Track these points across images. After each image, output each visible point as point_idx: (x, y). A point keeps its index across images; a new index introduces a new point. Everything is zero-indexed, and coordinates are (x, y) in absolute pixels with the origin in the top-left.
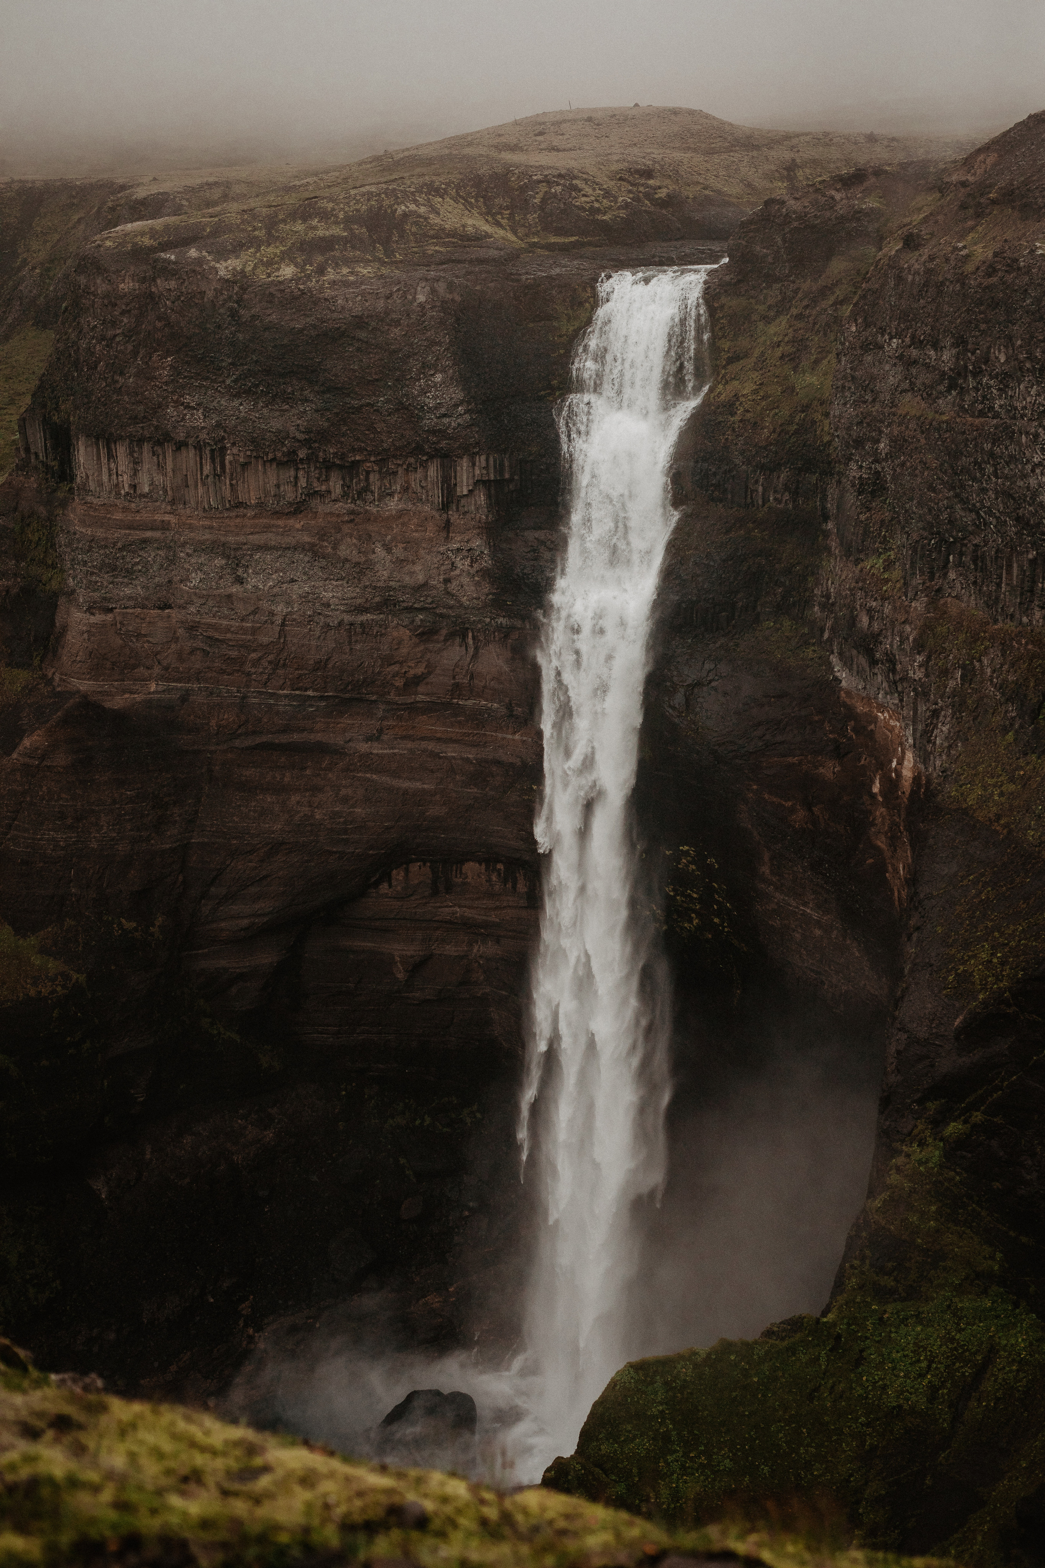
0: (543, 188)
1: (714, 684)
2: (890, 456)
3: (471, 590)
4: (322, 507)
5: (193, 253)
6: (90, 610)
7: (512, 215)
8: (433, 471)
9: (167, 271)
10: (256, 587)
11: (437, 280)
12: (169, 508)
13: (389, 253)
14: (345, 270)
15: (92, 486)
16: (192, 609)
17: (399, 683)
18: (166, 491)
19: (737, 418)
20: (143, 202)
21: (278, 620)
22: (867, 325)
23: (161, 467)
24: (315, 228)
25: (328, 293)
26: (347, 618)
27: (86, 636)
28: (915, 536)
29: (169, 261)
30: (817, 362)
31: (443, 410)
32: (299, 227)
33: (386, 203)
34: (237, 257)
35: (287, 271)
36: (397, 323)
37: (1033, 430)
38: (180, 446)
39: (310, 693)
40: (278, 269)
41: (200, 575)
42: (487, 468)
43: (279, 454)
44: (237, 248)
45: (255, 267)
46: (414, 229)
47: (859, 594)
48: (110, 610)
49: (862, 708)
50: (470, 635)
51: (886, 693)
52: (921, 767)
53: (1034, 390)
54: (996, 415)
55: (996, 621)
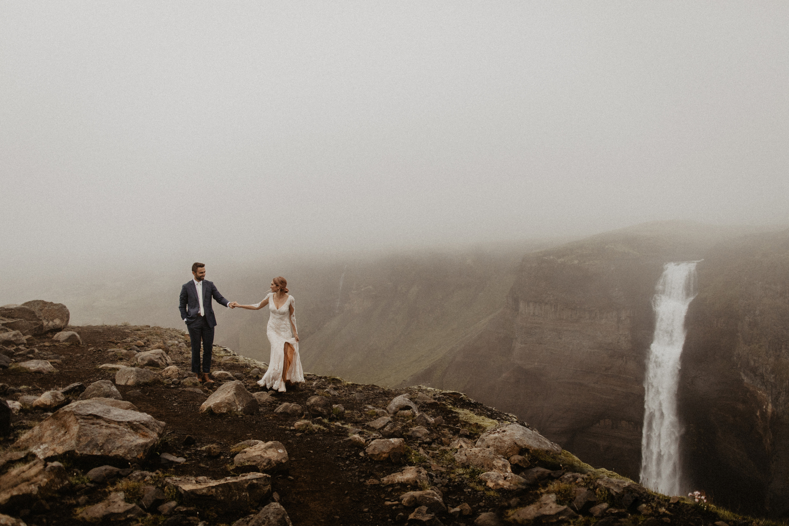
0: (647, 241)
1: (701, 377)
2: (760, 315)
3: (625, 345)
4: (583, 321)
5: (552, 257)
6: (521, 343)
9: (545, 261)
10: (565, 340)
12: (543, 319)
15: (523, 312)
16: (547, 345)
17: (604, 369)
18: (542, 314)
19: (707, 303)
21: (570, 349)
23: (541, 309)
25: (587, 267)
26: (589, 350)
27: (519, 350)
29: (545, 259)
33: (603, 245)
34: (563, 258)
35: (576, 262)
36: (606, 275)
38: (546, 304)
40: (573, 261)
41: (550, 336)
45: (568, 261)
46: (610, 251)
47: (750, 355)
48: (526, 344)
49: (751, 389)
50: (624, 357)
51: (761, 385)
52: (775, 409)
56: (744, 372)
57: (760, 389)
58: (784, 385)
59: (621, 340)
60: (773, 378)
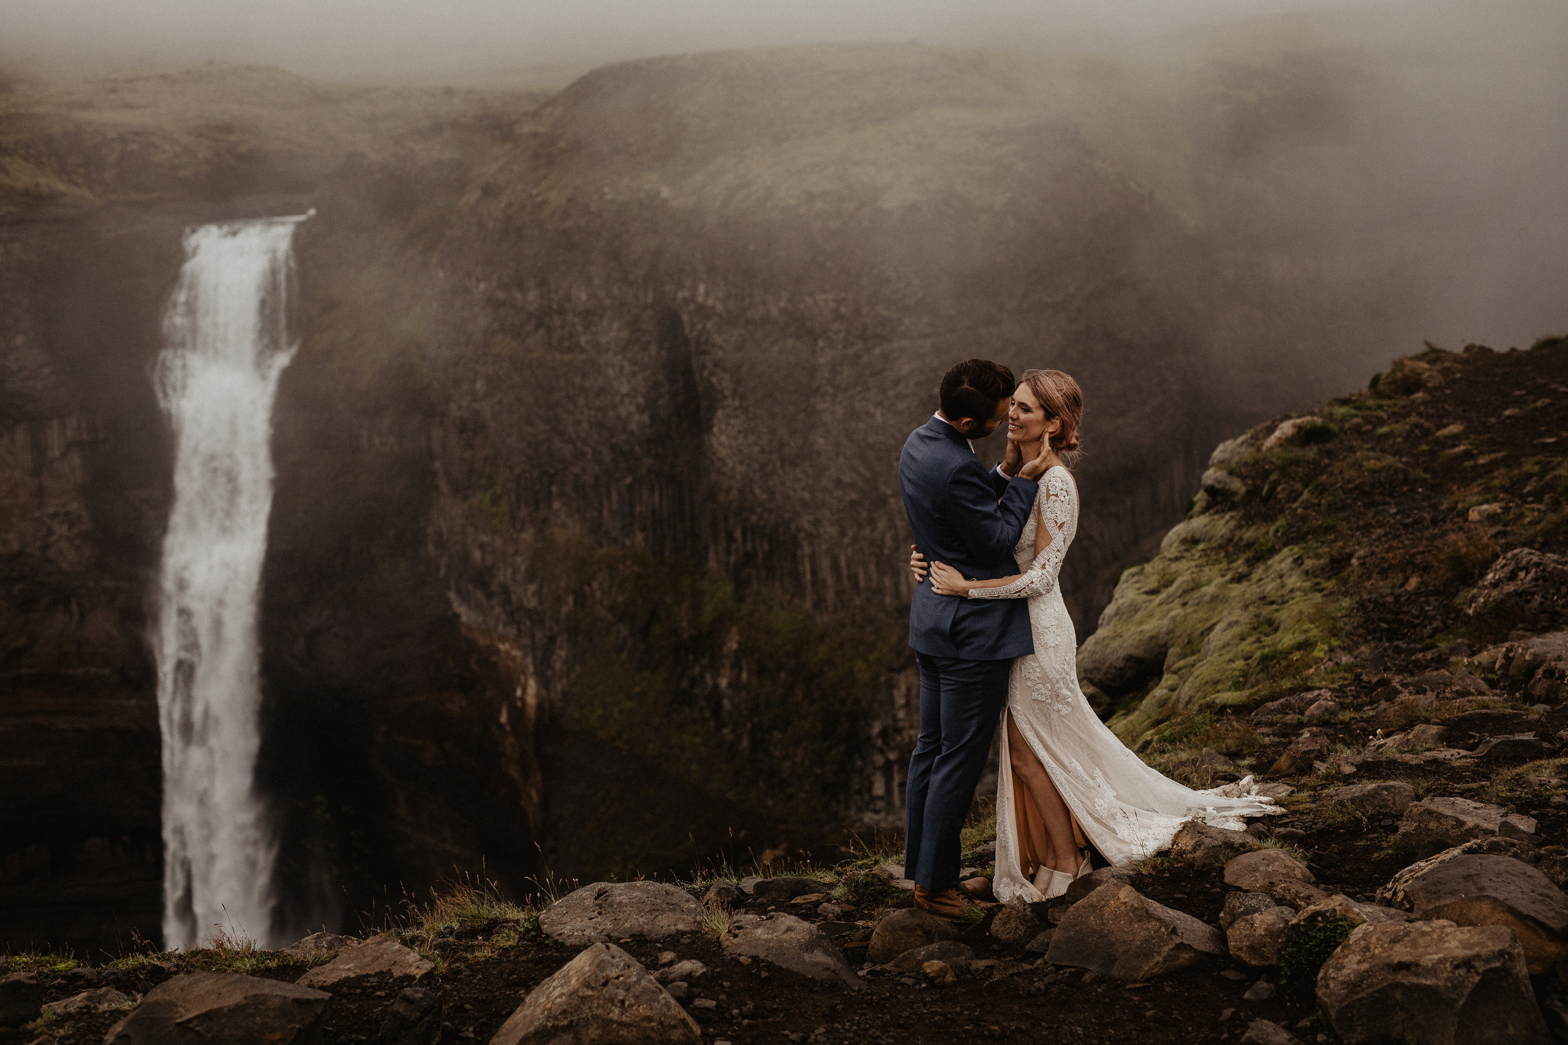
0: (118, 147)
1: (333, 630)
2: (488, 395)
3: (71, 554)
7: (87, 175)
8: (21, 436)
19: (336, 365)
22: (454, 270)
28: (517, 470)
30: (410, 307)
31: (27, 373)
37: (618, 363)
42: (79, 428)
47: (470, 530)
49: (482, 641)
51: (505, 625)
52: (544, 693)
53: (615, 325)
54: (583, 351)
55: (601, 546)
56: (459, 591)
58: (565, 609)
59: (54, 538)
60: (534, 594)
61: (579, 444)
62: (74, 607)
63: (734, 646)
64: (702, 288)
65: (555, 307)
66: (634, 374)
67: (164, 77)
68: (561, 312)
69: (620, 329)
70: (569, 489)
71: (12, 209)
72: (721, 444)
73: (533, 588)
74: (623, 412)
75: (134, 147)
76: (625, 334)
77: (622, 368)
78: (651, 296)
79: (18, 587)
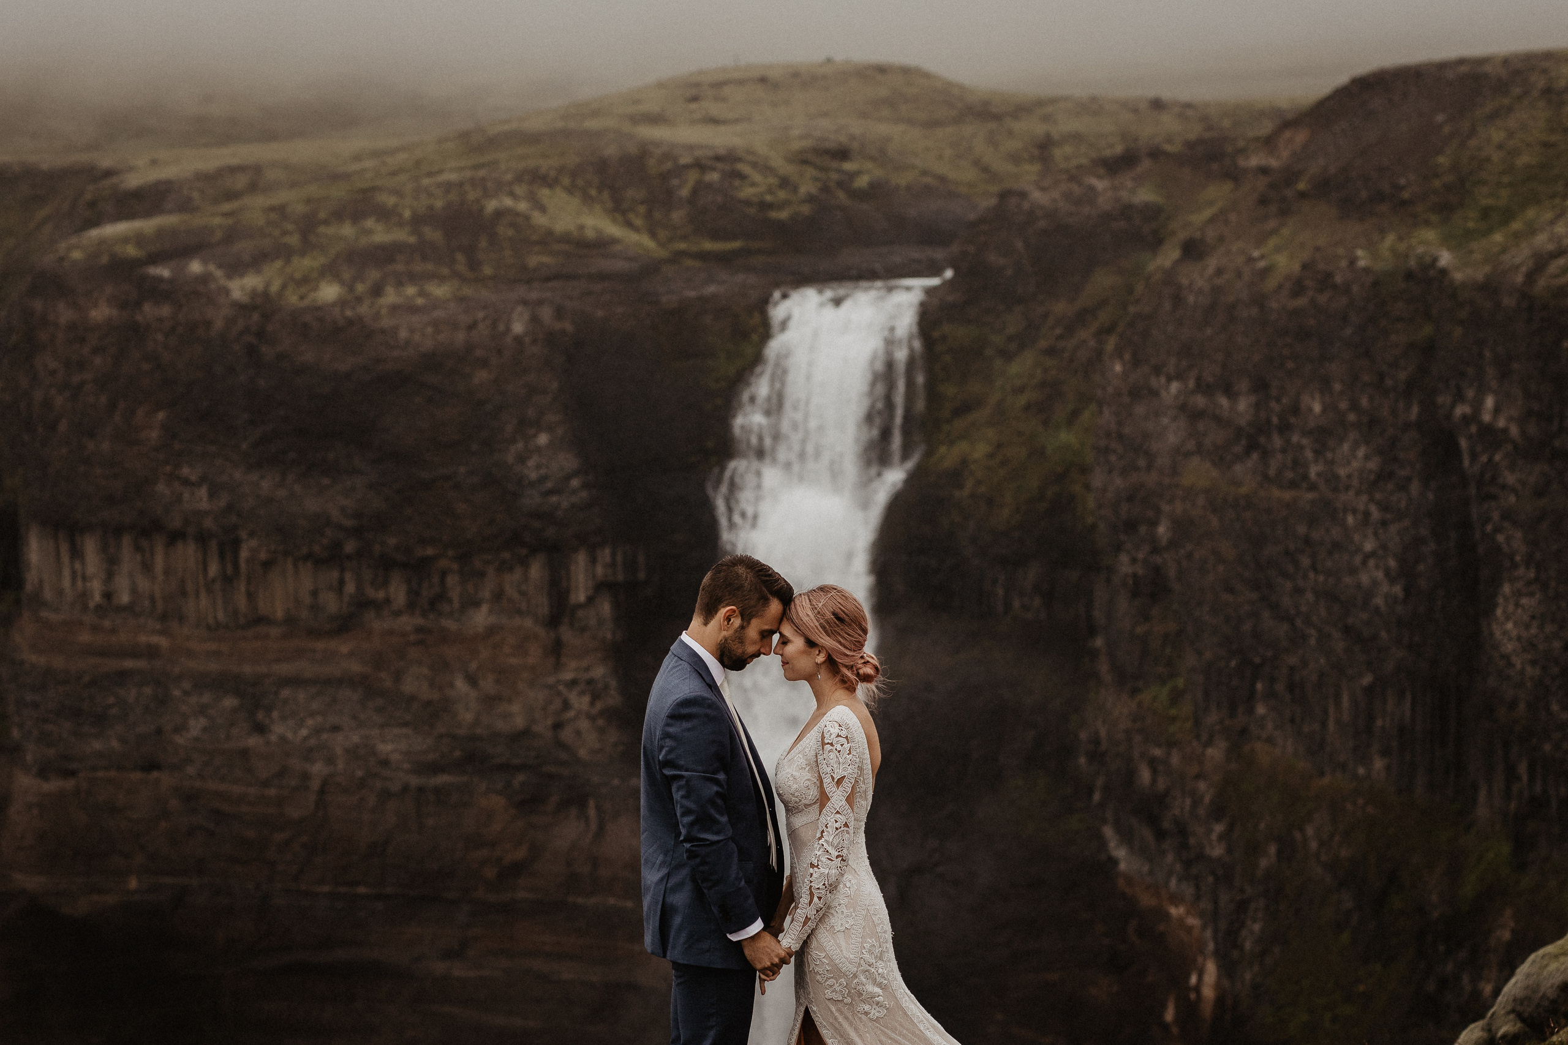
0: (692, 177)
1: (938, 870)
2: (1173, 544)
3: (591, 739)
4: (378, 624)
5: (195, 267)
6: (43, 772)
7: (649, 215)
8: (536, 570)
9: (156, 291)
10: (283, 739)
11: (540, 302)
12: (158, 627)
13: (474, 264)
14: (411, 290)
15: (48, 594)
16: (191, 770)
17: (490, 873)
18: (153, 599)
19: (966, 492)
20: (138, 195)
21: (315, 785)
22: (1136, 362)
23: (147, 568)
24: (370, 232)
25: (386, 322)
26: (414, 781)
27: (35, 811)
28: (1208, 655)
29: (160, 279)
30: (1075, 414)
31: (549, 485)
32: (347, 230)
33: (472, 195)
34: (258, 272)
35: (329, 292)
36: (484, 363)
37: (1361, 507)
38: (175, 537)
39: (362, 890)
40: (316, 289)
41: (203, 722)
42: (613, 564)
43: (317, 548)
44: (257, 261)
45: (284, 287)
46: (510, 232)
47: (1138, 738)
48: (72, 773)
49: (1147, 900)
50: (592, 803)
51: (1180, 880)
52: (1226, 983)
53: (1361, 452)
54: (1313, 487)
55: (1322, 774)
56: (1116, 825)
57: (1175, 900)
58: (1264, 863)
59: (571, 714)
60: (1221, 838)
61: (1299, 622)
62: (592, 812)
63: (1507, 935)
64: (1490, 402)
65: (1275, 420)
66: (1384, 523)
67: (763, 80)
68: (1285, 428)
69: (1367, 457)
70: (1280, 687)
71: (546, 259)
72: (1505, 633)
73: (1219, 828)
74: (1364, 579)
75: (714, 177)
76: (1373, 465)
77: (1367, 514)
78: (1415, 410)
79: (520, 778)
